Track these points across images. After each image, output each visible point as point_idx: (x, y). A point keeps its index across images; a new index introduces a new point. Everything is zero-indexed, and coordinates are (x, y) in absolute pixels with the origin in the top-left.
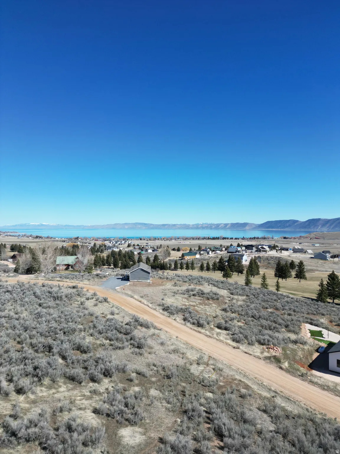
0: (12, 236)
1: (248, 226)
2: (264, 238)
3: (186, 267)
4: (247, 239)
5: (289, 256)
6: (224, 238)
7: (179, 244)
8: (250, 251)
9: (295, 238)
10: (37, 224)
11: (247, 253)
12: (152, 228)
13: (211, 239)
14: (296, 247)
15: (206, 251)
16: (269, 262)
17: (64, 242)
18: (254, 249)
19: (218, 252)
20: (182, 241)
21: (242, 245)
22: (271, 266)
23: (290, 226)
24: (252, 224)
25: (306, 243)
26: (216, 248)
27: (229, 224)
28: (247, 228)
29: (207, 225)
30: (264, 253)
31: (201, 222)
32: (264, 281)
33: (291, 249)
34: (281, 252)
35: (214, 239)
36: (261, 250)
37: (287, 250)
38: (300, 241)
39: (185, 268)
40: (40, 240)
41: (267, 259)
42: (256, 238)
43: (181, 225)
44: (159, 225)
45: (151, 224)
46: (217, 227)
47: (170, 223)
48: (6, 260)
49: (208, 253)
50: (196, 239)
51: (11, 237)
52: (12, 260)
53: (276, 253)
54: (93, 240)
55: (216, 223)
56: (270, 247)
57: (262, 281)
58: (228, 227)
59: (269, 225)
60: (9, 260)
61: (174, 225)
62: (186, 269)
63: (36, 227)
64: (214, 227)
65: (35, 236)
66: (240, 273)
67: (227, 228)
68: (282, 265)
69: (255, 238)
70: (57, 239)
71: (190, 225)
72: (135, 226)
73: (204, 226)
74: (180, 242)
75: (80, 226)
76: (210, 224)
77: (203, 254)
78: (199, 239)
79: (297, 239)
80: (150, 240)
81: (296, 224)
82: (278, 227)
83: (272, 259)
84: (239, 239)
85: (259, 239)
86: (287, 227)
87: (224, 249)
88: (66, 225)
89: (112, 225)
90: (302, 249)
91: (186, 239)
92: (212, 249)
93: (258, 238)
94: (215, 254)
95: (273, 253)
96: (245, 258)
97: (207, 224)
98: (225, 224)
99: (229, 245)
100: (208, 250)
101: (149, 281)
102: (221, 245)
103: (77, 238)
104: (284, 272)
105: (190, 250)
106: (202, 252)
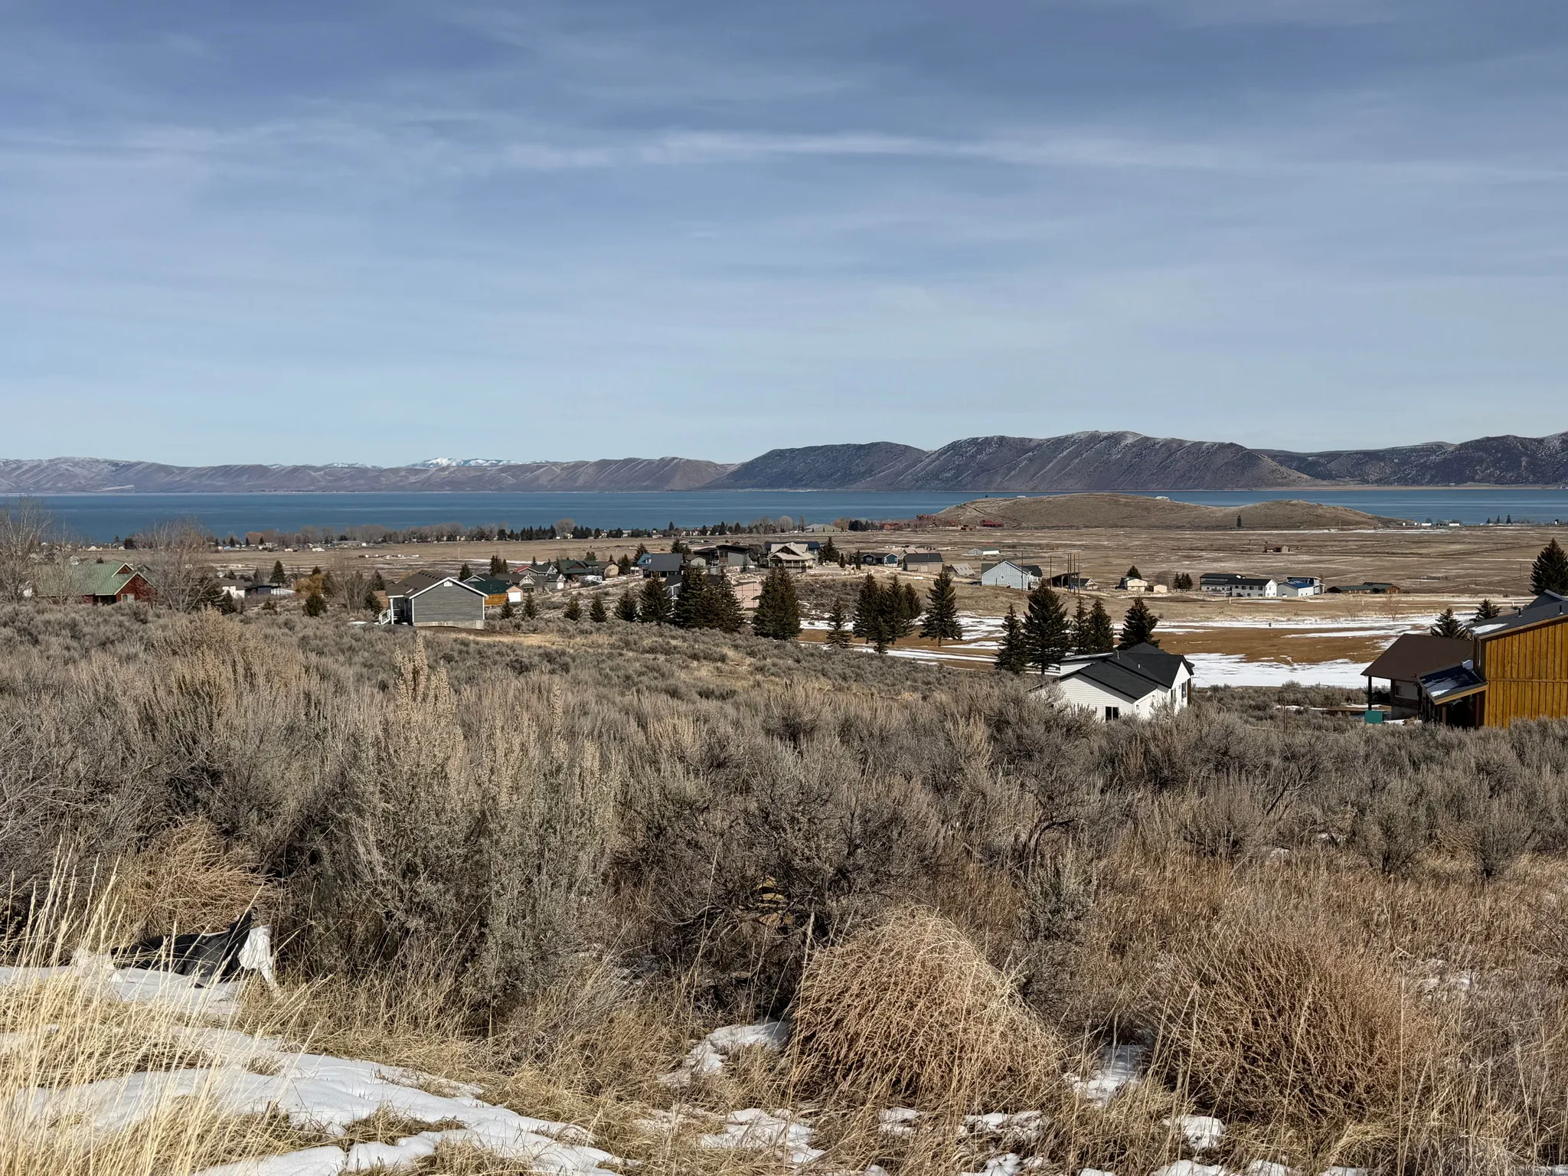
1: (680, 474)
2: (765, 529)
5: (893, 579)
6: (581, 534)
13: (512, 536)
15: (543, 575)
19: (592, 578)
25: (944, 544)
26: (575, 566)
30: (793, 571)
32: (839, 625)
33: (891, 560)
34: (858, 567)
35: (529, 535)
37: (877, 560)
42: (730, 529)
53: (842, 571)
59: (780, 471)
74: (358, 553)
77: (532, 589)
87: (614, 569)
92: (565, 567)
94: (582, 586)
95: (835, 571)
99: (630, 553)
100: (552, 570)
101: (479, 625)
102: (592, 557)
104: (886, 617)
105: (466, 575)
106: (526, 581)
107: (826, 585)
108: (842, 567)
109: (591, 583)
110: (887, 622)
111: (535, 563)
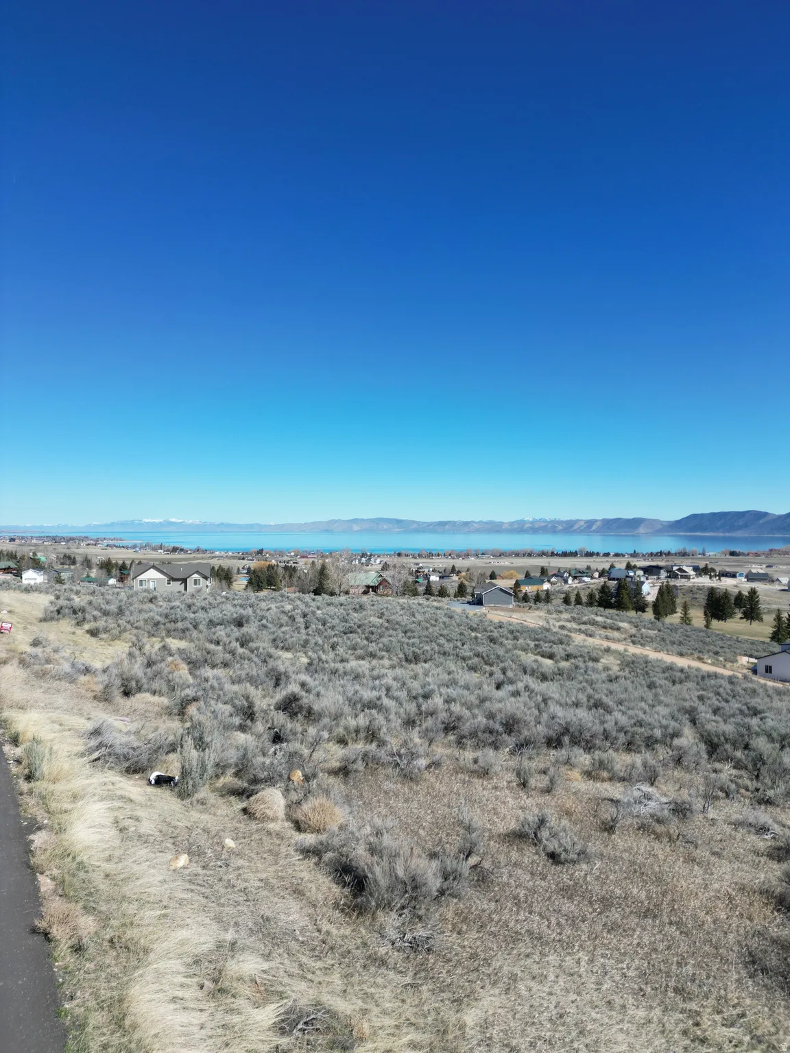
0: (120, 547)
1: (643, 525)
2: (684, 554)
3: (535, 599)
4: (643, 555)
5: (736, 587)
6: (590, 554)
7: (488, 565)
8: (655, 577)
9: (757, 555)
10: (156, 521)
11: (649, 581)
13: (557, 555)
14: (754, 571)
15: (562, 577)
16: (694, 595)
17: (243, 559)
18: (663, 574)
19: (586, 579)
20: (494, 560)
21: (635, 567)
22: (697, 604)
23: (746, 526)
24: (651, 522)
25: (783, 565)
26: (580, 572)
27: (596, 521)
28: (641, 530)
29: (543, 524)
30: (683, 580)
31: (528, 517)
32: (686, 614)
33: (741, 575)
34: (719, 579)
35: (565, 554)
36: (677, 575)
37: (734, 576)
38: (770, 561)
39: (533, 601)
40: (185, 555)
41: (691, 590)
42: (665, 554)
43: (480, 523)
44: (430, 524)
45: (414, 522)
46: (569, 527)
47: (455, 519)
49: (566, 582)
50: (524, 555)
51: (118, 550)
53: (710, 581)
54: (297, 555)
55: (564, 518)
56: (696, 569)
57: (682, 613)
58: (594, 528)
59: (695, 525)
61: (466, 524)
62: (535, 602)
63: (159, 528)
64: (560, 528)
65: (170, 548)
66: (640, 610)
67: (594, 531)
68: (717, 596)
69: (661, 554)
70: (217, 553)
71: (502, 523)
72: (376, 525)
73: (536, 526)
74: (489, 561)
75: (252, 526)
76: (552, 522)
77: (555, 583)
78: (530, 555)
79: (763, 557)
80: (420, 556)
81: (761, 522)
82: (717, 529)
83: (701, 592)
84: (624, 556)
85: (672, 555)
86: (740, 528)
87: (596, 575)
88: (222, 524)
89: (321, 523)
90: (766, 575)
91: (501, 554)
92: (573, 573)
93: (669, 554)
94: (579, 583)
95: (705, 581)
96: (646, 588)
97: (546, 521)
98: (587, 522)
99: (607, 566)
100: (566, 575)
101: (511, 606)
102: (588, 568)
103: (261, 552)
104: (721, 608)
105: (527, 575)
106: (553, 579)
107: (699, 589)
108: (710, 578)
109: (584, 581)
110: (721, 611)
111: (559, 571)
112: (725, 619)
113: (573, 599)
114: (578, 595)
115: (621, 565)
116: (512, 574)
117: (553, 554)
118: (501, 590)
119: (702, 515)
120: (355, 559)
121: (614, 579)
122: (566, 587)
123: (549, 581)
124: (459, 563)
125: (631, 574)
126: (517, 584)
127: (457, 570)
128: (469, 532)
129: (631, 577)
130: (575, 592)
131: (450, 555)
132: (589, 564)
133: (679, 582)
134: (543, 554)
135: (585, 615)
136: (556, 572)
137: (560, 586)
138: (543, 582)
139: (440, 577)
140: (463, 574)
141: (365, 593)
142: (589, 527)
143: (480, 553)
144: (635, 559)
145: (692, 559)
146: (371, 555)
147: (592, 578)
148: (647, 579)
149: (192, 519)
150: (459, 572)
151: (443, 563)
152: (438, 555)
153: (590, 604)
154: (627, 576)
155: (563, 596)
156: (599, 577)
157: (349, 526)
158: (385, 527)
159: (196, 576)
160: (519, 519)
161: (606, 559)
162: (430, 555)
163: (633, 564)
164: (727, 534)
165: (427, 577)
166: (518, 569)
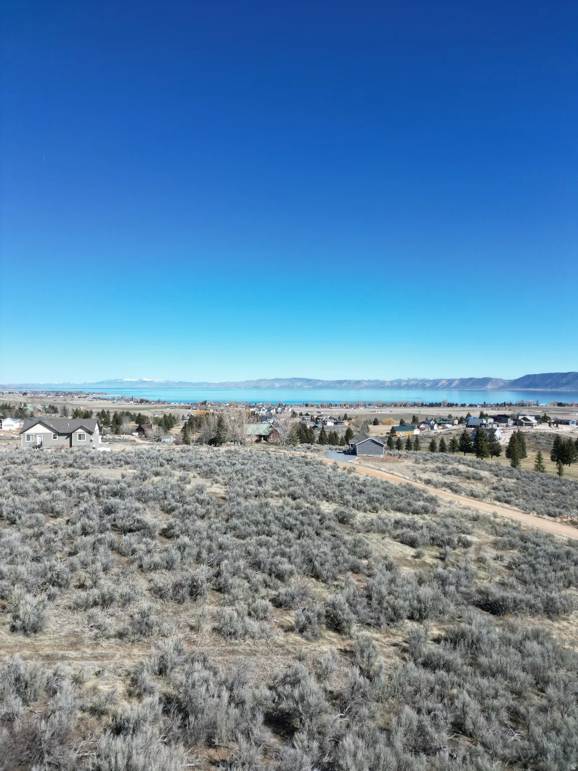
0: (103, 399)
1: (490, 383)
2: (522, 405)
3: (406, 446)
4: (491, 406)
5: (572, 433)
6: (450, 405)
7: (372, 413)
8: (505, 424)
10: (133, 380)
11: (500, 428)
12: (321, 387)
13: (426, 405)
15: (429, 424)
16: (538, 441)
17: (189, 408)
18: (511, 422)
19: (448, 426)
20: (378, 410)
21: (487, 415)
22: (541, 448)
23: (568, 383)
24: (497, 381)
26: (443, 420)
27: (455, 380)
28: (489, 386)
29: (415, 382)
30: (528, 427)
31: (404, 377)
32: (540, 462)
33: (573, 423)
34: (557, 426)
35: (431, 405)
36: (523, 423)
37: (567, 423)
39: (404, 447)
40: (147, 406)
41: (534, 436)
42: (508, 405)
43: (369, 381)
44: (333, 382)
46: (435, 385)
48: (131, 434)
49: (432, 428)
50: (401, 406)
51: (101, 401)
52: (137, 433)
53: (549, 428)
54: (230, 406)
55: (431, 378)
56: (537, 418)
57: (536, 461)
58: (454, 385)
59: (529, 382)
60: (134, 434)
61: (358, 382)
62: (406, 449)
63: (133, 386)
64: (428, 385)
65: (139, 400)
66: (495, 454)
67: (454, 388)
68: (563, 443)
69: (505, 404)
70: (173, 404)
72: (292, 383)
73: (410, 383)
74: (374, 410)
75: (202, 384)
77: (423, 429)
78: (405, 406)
80: (322, 406)
82: (546, 386)
83: (543, 437)
84: (476, 406)
85: (513, 405)
86: (564, 385)
87: (456, 422)
88: (180, 382)
89: (253, 381)
91: (383, 405)
92: (438, 421)
93: (510, 405)
94: (443, 429)
95: (544, 428)
96: (498, 434)
97: (417, 380)
98: (448, 380)
99: (464, 415)
100: (432, 422)
101: (382, 456)
102: (450, 416)
103: (204, 403)
104: (566, 454)
105: (402, 423)
106: (422, 426)
107: (542, 435)
108: (550, 426)
109: (447, 428)
110: (565, 456)
111: (427, 419)
112: (570, 464)
113: (438, 445)
114: (442, 441)
115: (475, 414)
116: (390, 421)
117: (422, 405)
118: (373, 441)
119: (535, 375)
120: (273, 409)
121: (471, 426)
122: (432, 433)
123: (418, 427)
124: (351, 412)
125: (484, 422)
126: (393, 430)
127: (348, 417)
128: (361, 388)
129: (485, 425)
130: (440, 437)
131: (345, 405)
132: (450, 413)
133: (524, 429)
134: (415, 405)
135: (449, 464)
136: (424, 420)
137: (427, 431)
138: (413, 428)
139: (335, 423)
140: (353, 420)
141: (257, 441)
142: (449, 384)
143: (367, 404)
144: (485, 409)
145: (529, 408)
146: (285, 406)
147: (453, 424)
148: (498, 426)
149: (159, 378)
150: (350, 419)
151: (337, 412)
152: (336, 406)
153: (453, 449)
154: (481, 424)
155: (430, 440)
156: (459, 424)
157: (271, 384)
158: (298, 384)
159: (80, 431)
160: (397, 378)
161: (462, 409)
162: (330, 405)
163: (485, 413)
164: (554, 390)
165: (324, 423)
166: (395, 417)
